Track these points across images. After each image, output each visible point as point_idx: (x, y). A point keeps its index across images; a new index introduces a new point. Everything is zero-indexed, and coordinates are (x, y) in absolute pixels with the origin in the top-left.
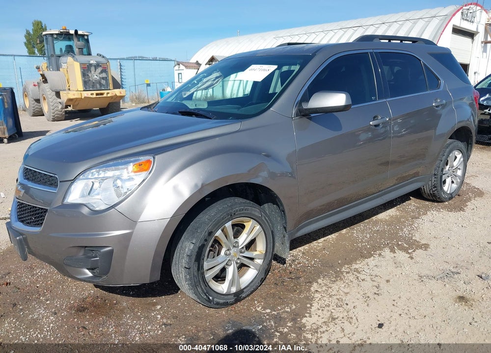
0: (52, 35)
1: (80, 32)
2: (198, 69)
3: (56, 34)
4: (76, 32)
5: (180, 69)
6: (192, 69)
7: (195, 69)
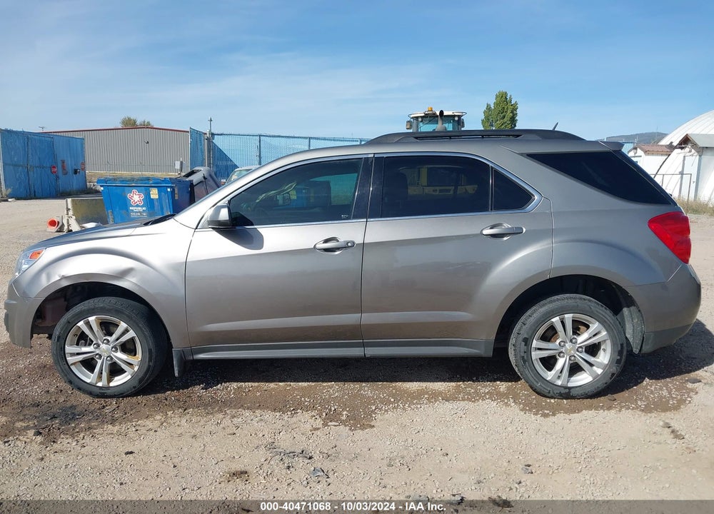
0: (417, 118)
1: (446, 113)
2: (669, 155)
3: (421, 117)
4: (442, 112)
5: (637, 155)
6: (657, 155)
7: (662, 155)
